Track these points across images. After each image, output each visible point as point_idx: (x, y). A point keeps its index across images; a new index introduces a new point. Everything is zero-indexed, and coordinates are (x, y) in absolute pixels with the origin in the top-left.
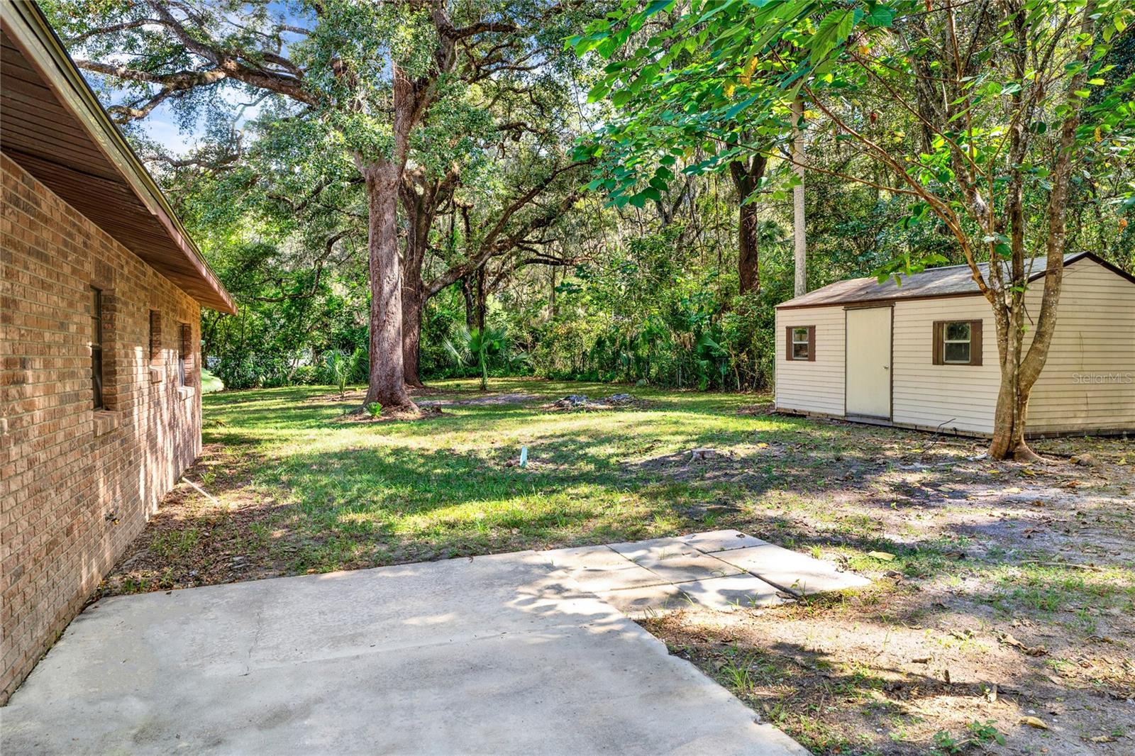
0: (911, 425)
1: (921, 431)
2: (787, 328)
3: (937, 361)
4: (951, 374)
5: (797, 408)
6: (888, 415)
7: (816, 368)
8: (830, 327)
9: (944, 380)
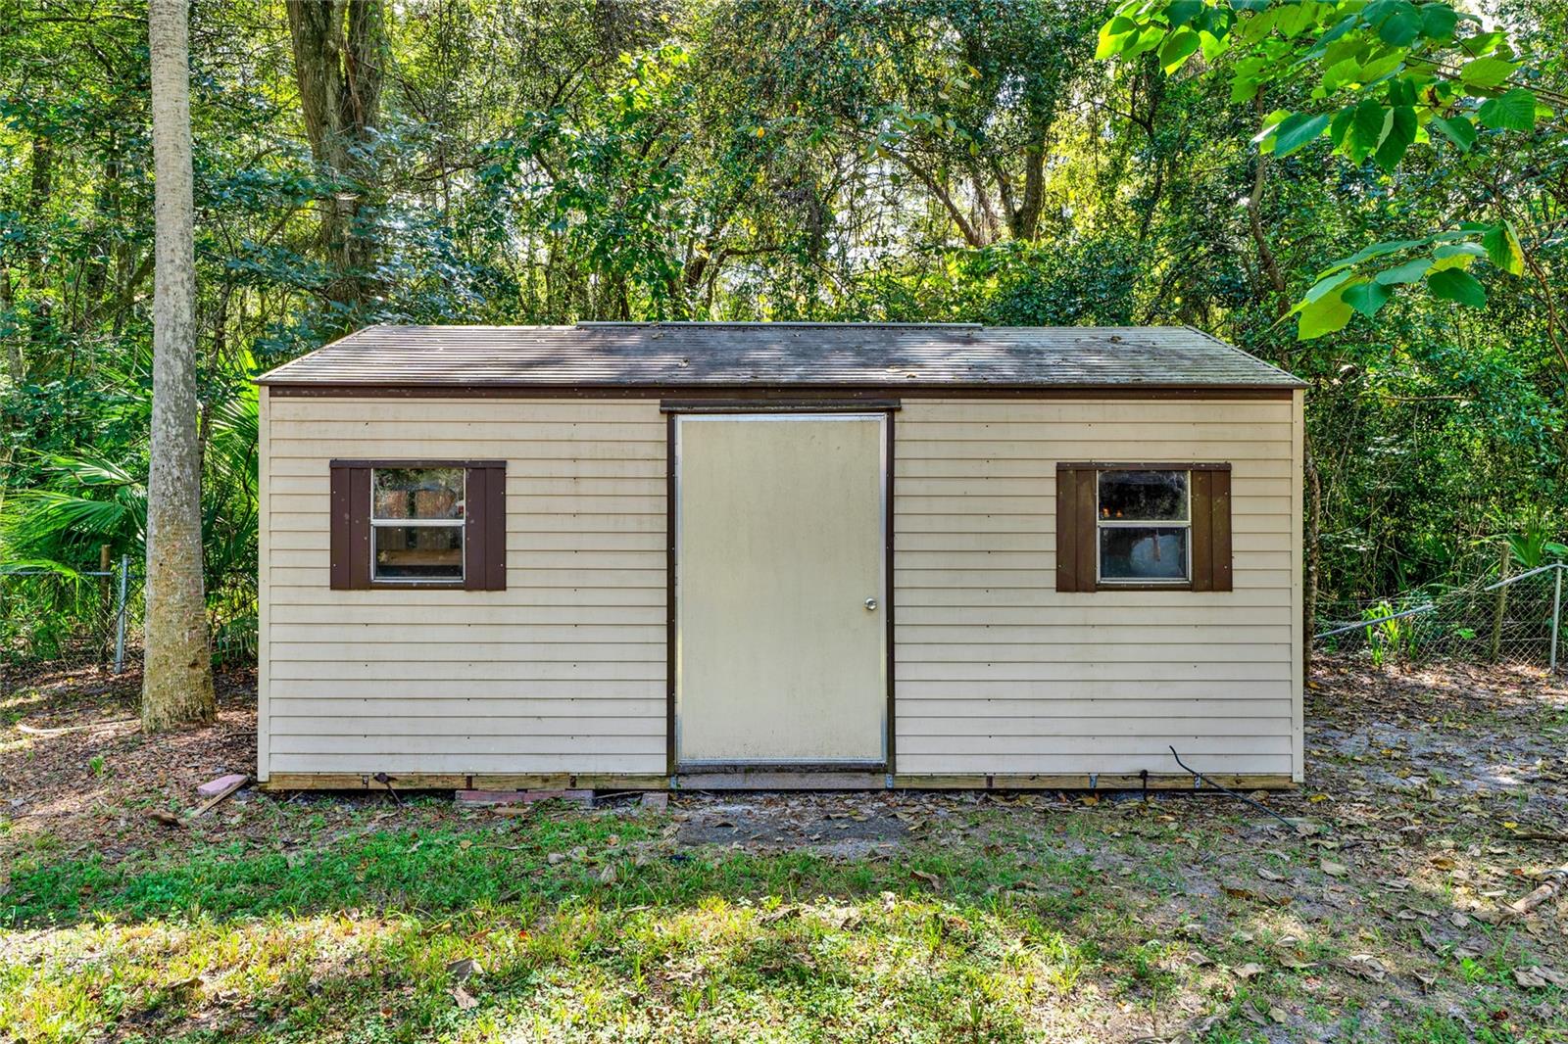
0: (972, 777)
1: (1007, 794)
2: (338, 468)
3: (1071, 579)
4: (1125, 616)
5: (390, 767)
6: (876, 755)
7: (513, 616)
8: (585, 470)
9: (1097, 635)
